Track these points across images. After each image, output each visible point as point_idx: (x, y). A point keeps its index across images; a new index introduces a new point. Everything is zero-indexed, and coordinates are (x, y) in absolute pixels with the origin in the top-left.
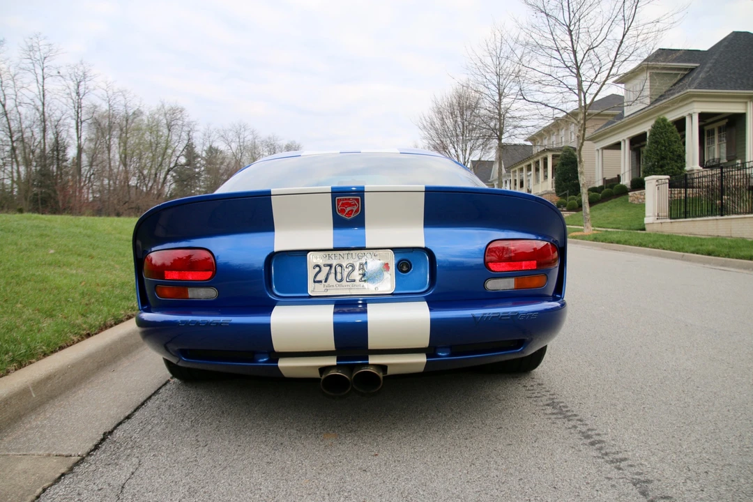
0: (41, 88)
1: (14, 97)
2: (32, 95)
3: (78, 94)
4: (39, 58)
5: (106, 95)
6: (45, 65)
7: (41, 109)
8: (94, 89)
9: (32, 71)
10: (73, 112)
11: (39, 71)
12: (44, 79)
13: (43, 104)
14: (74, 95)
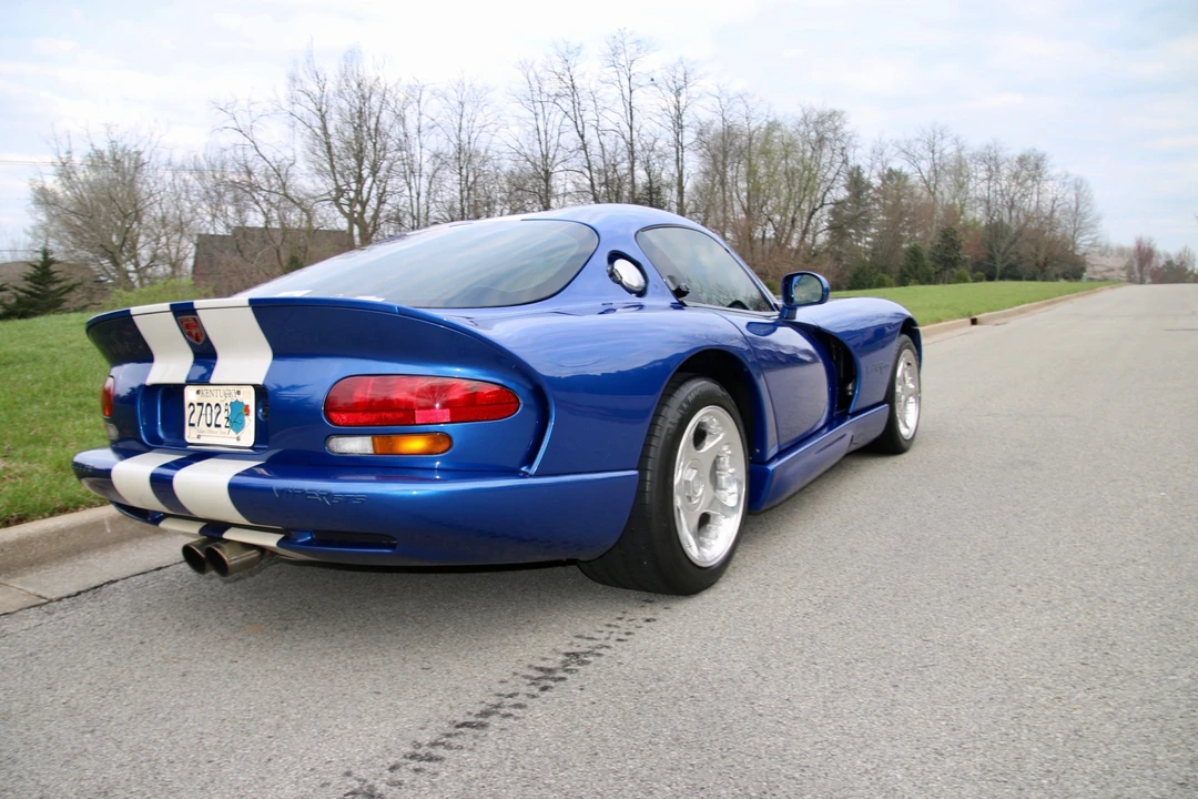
0: (628, 105)
1: (595, 123)
2: (616, 118)
3: (677, 108)
4: (624, 63)
5: (718, 105)
6: (632, 72)
7: (627, 135)
8: (700, 97)
9: (617, 83)
10: (671, 136)
11: (625, 82)
12: (631, 92)
13: (631, 128)
14: (673, 111)
